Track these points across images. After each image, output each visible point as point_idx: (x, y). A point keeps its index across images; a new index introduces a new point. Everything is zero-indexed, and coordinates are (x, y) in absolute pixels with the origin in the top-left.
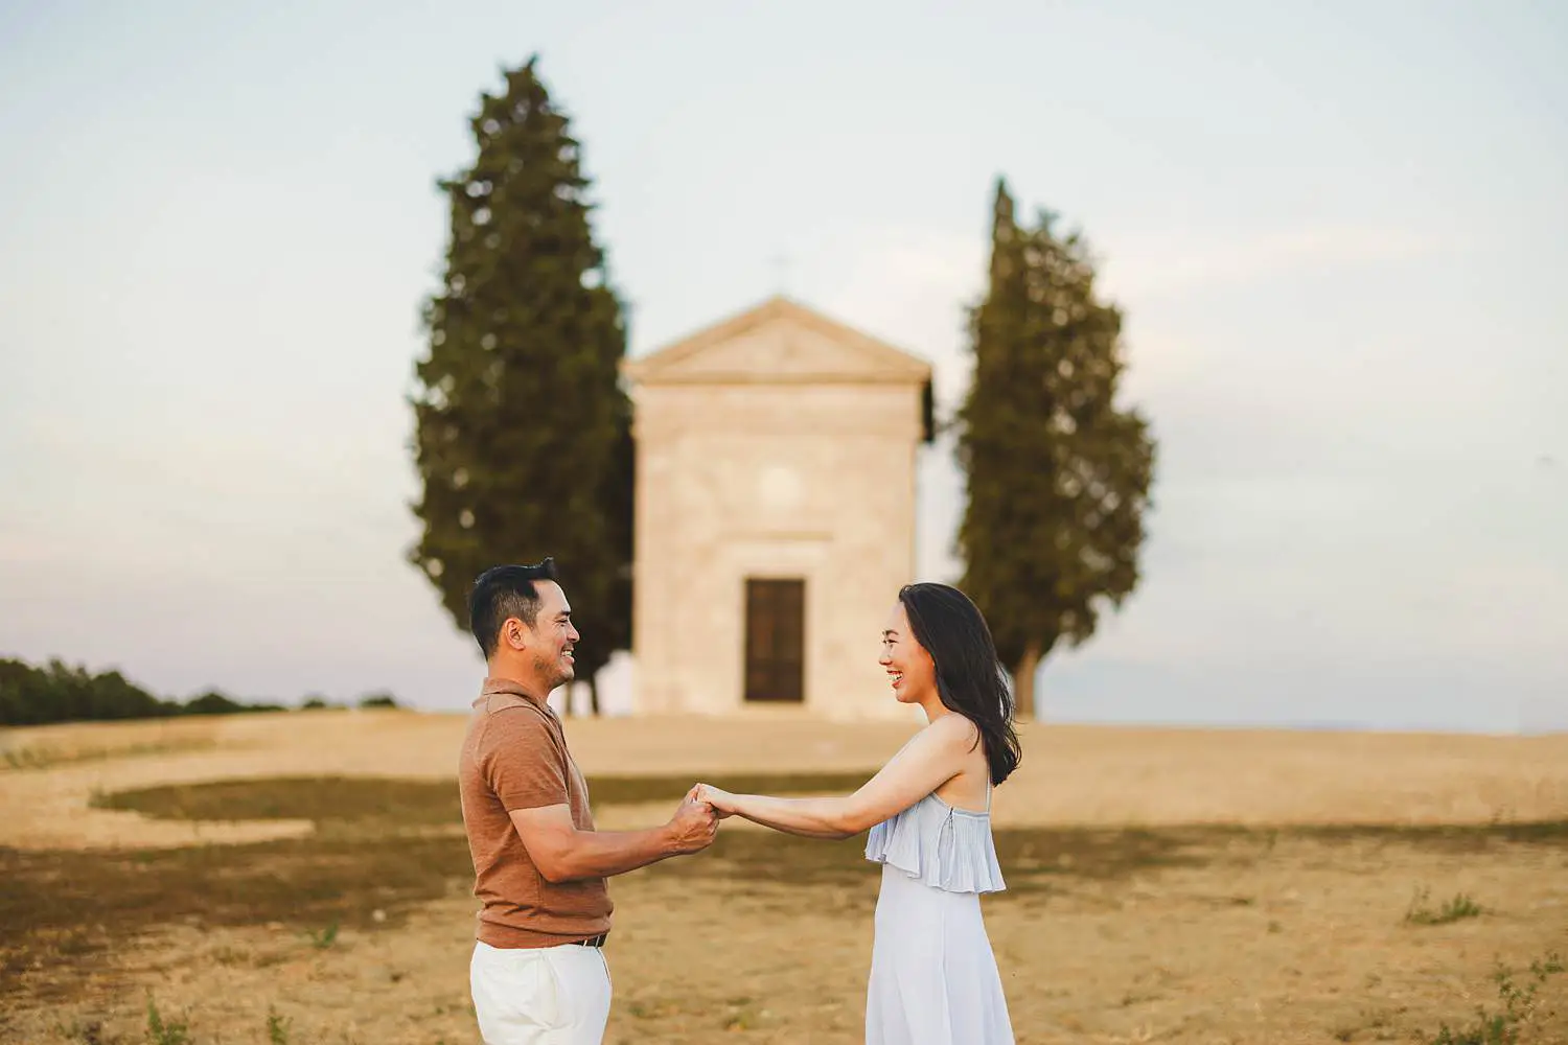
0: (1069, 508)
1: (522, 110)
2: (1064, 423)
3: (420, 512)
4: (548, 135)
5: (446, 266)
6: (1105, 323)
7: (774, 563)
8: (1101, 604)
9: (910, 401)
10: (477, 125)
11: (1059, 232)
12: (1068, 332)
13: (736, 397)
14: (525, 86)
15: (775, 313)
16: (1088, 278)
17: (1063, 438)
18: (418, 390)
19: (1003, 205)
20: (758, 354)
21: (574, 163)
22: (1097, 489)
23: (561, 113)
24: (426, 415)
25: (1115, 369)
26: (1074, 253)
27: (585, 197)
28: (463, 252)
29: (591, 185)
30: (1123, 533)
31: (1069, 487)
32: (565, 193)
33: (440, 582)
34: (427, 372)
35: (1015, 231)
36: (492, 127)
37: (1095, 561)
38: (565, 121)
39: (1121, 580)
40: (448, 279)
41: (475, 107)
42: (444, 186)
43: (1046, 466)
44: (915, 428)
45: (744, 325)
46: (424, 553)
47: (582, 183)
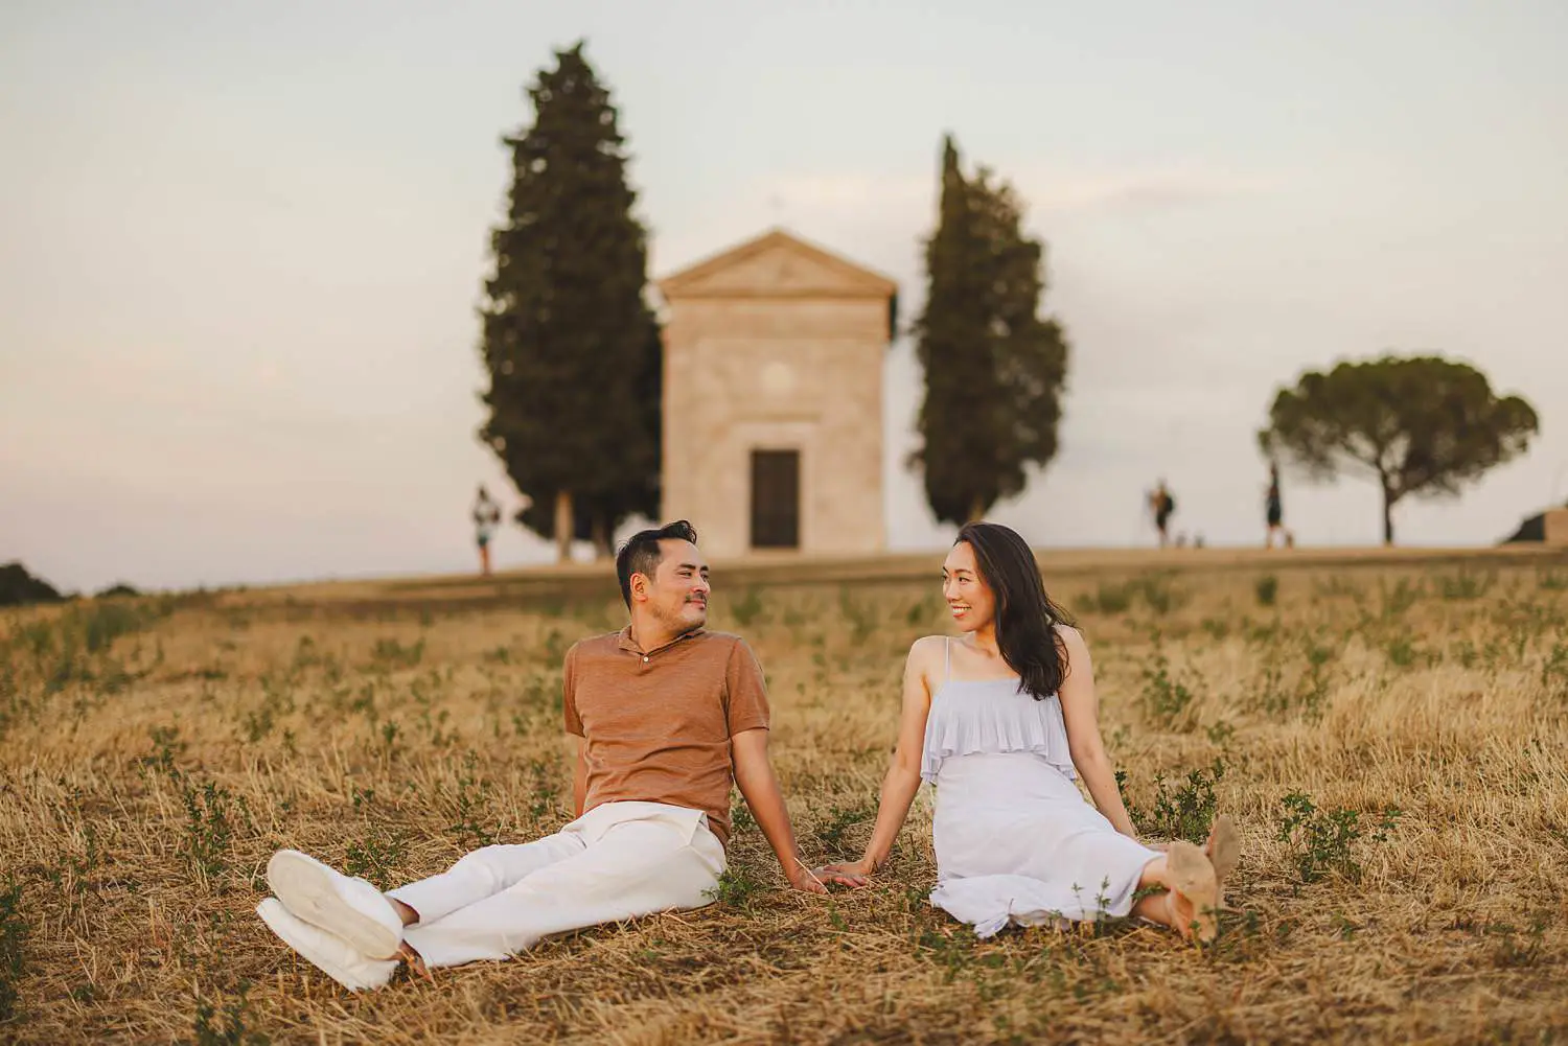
0: (1004, 394)
1: (570, 83)
2: (999, 328)
3: (488, 399)
4: (593, 101)
5: (510, 203)
6: (1033, 251)
7: (773, 437)
8: (1030, 468)
9: (878, 310)
10: (534, 94)
11: (993, 184)
12: (1002, 260)
13: (743, 309)
14: (573, 64)
15: (775, 242)
16: (1015, 219)
17: (1001, 340)
18: (487, 303)
19: (950, 157)
20: (759, 274)
21: (612, 125)
22: (1024, 378)
23: (604, 87)
24: (494, 326)
25: (1037, 287)
26: (1004, 200)
27: (623, 151)
28: (523, 194)
29: (624, 142)
30: (1046, 414)
31: (1003, 376)
32: (607, 148)
33: (501, 454)
34: (494, 288)
35: (961, 181)
36: (547, 94)
37: (1025, 434)
38: (606, 93)
39: (1045, 448)
40: (513, 214)
41: (534, 82)
42: (509, 142)
43: (986, 362)
44: (881, 331)
45: (748, 253)
46: (489, 434)
47: (619, 140)
